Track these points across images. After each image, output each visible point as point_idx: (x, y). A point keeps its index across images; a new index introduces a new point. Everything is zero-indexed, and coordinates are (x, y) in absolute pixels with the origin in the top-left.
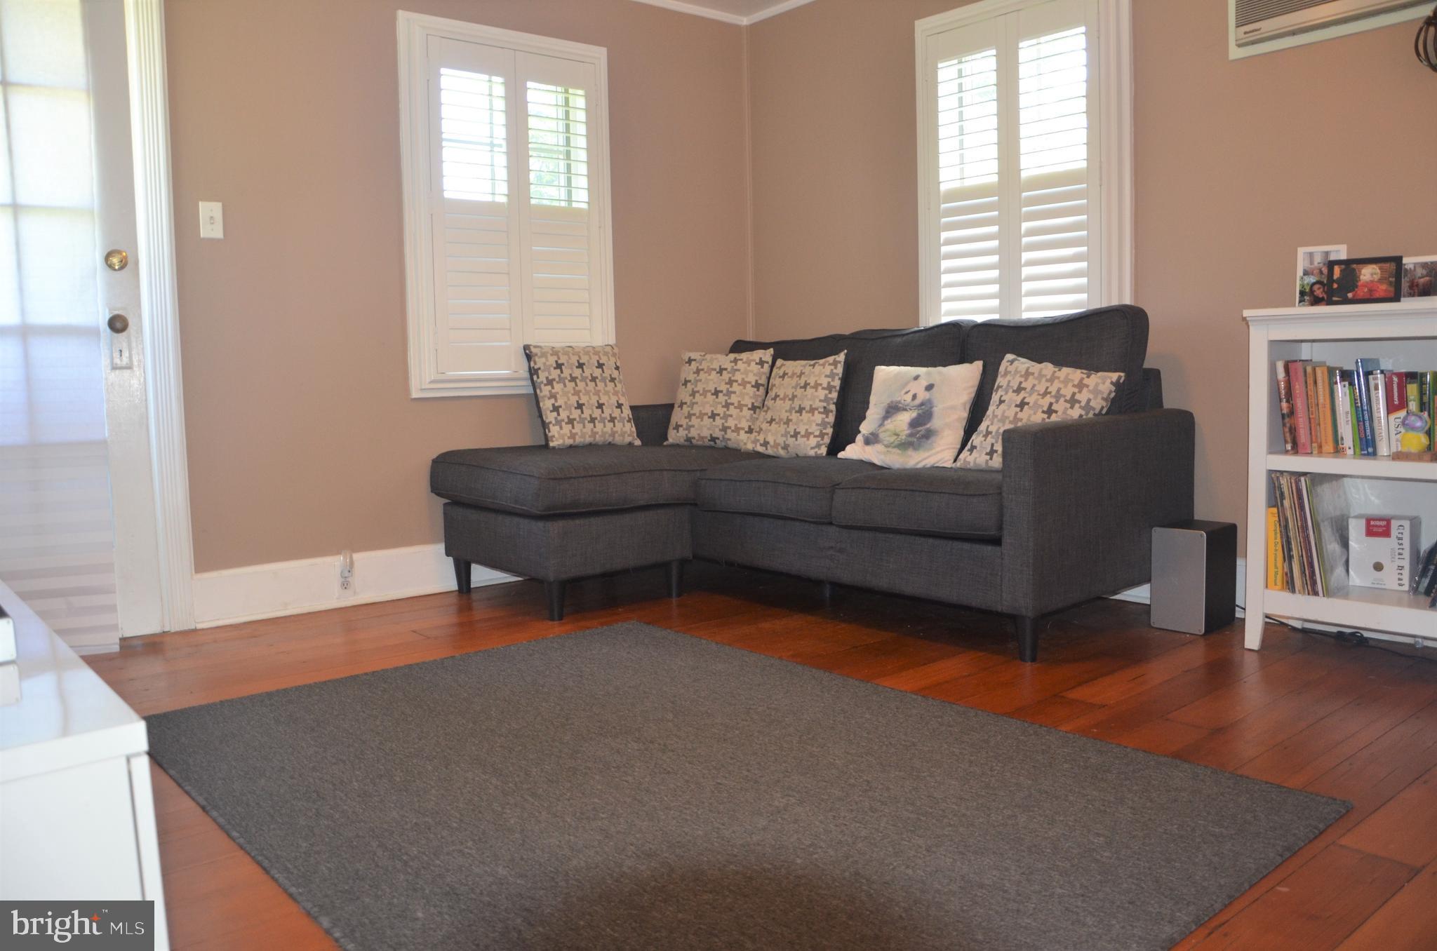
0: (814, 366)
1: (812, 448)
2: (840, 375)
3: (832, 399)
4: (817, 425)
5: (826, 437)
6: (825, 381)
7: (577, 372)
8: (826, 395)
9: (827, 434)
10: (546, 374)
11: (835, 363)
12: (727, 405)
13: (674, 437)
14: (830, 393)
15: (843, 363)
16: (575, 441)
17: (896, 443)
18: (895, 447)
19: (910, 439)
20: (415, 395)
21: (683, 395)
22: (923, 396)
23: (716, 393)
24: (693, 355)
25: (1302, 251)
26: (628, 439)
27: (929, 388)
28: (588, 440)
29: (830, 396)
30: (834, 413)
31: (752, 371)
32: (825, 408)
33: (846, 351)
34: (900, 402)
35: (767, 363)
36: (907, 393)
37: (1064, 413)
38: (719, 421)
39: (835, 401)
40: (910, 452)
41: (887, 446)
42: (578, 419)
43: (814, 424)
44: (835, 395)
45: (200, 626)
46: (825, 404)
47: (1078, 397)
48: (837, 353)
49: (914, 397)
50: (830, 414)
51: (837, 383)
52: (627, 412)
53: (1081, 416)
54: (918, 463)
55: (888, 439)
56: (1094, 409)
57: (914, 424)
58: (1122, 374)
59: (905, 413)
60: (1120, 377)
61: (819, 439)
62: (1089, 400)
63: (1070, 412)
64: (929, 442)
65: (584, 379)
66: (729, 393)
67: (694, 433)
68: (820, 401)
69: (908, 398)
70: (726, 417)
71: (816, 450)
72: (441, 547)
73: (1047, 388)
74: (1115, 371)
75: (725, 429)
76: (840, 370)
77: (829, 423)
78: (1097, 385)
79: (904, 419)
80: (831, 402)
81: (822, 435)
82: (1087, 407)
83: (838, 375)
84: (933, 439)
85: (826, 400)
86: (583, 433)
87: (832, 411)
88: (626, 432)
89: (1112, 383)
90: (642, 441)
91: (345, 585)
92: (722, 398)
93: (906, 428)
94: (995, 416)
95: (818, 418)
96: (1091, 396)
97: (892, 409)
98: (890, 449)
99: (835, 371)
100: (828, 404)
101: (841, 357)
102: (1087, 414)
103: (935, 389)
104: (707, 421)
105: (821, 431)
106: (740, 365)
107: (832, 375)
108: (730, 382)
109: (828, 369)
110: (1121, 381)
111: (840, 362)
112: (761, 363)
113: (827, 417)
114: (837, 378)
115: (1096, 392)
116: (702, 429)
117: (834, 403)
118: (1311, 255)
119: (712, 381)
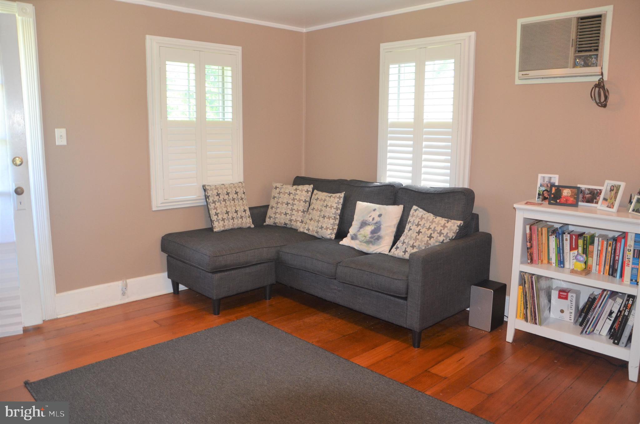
0: (330, 197)
1: (329, 235)
2: (342, 203)
3: (338, 213)
4: (331, 224)
5: (335, 230)
6: (335, 205)
7: (226, 197)
8: (335, 211)
9: (335, 229)
10: (213, 198)
11: (340, 198)
12: (292, 210)
13: (268, 222)
14: (337, 210)
15: (343, 198)
16: (225, 228)
17: (365, 241)
18: (364, 243)
19: (371, 240)
20: (154, 209)
21: (272, 203)
22: (377, 219)
23: (287, 204)
24: (279, 185)
25: (540, 176)
26: (248, 225)
27: (380, 216)
28: (231, 227)
29: (337, 212)
30: (339, 219)
31: (303, 195)
32: (335, 217)
33: (344, 192)
34: (367, 221)
35: (310, 191)
36: (370, 217)
37: (437, 238)
38: (288, 217)
39: (339, 214)
40: (371, 245)
41: (361, 242)
42: (226, 219)
43: (330, 224)
44: (339, 212)
45: (59, 317)
46: (335, 216)
47: (443, 231)
48: (340, 192)
49: (373, 219)
50: (337, 220)
51: (340, 206)
52: (248, 213)
53: (444, 240)
54: (374, 251)
55: (361, 238)
56: (449, 237)
57: (373, 232)
58: (462, 222)
59: (369, 226)
60: (461, 223)
61: (332, 231)
62: (447, 233)
63: (439, 238)
64: (379, 242)
65: (229, 200)
66: (293, 205)
67: (277, 221)
68: (333, 214)
69: (371, 219)
70: (291, 215)
71: (330, 236)
72: (166, 274)
73: (430, 226)
74: (459, 220)
75: (291, 220)
76: (341, 201)
77: (336, 224)
78: (451, 227)
79: (368, 229)
80: (338, 215)
81: (333, 229)
82: (446, 236)
83: (341, 203)
84: (380, 240)
85: (335, 213)
86: (229, 225)
87: (338, 219)
88: (248, 222)
89: (457, 226)
90: (254, 225)
91: (124, 294)
92: (290, 206)
93: (369, 234)
94: (407, 235)
95: (332, 221)
96: (448, 232)
97: (364, 224)
98: (362, 243)
99: (339, 201)
100: (336, 215)
101: (342, 195)
102: (446, 239)
103: (382, 216)
104: (283, 216)
105: (333, 227)
106: (298, 192)
107: (338, 203)
108: (294, 199)
109: (336, 200)
110: (461, 225)
111: (342, 197)
112: (307, 191)
113: (335, 221)
114: (340, 204)
115: (450, 230)
116: (281, 220)
117: (339, 215)
118: (544, 177)
119: (285, 198)
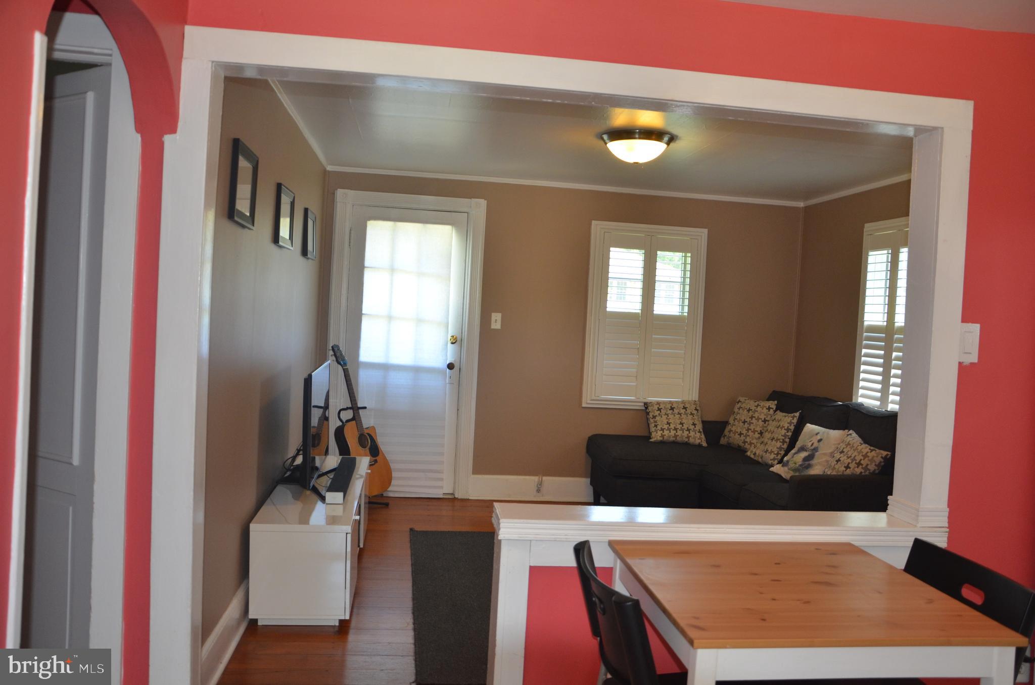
0: (785, 416)
1: (771, 460)
2: (795, 424)
3: (788, 436)
4: (777, 448)
5: (779, 455)
6: (786, 425)
8: (785, 433)
9: (781, 454)
11: (793, 417)
12: (748, 430)
13: (723, 441)
14: (788, 432)
15: (797, 418)
16: (663, 439)
17: (793, 467)
18: (791, 470)
19: (799, 467)
20: (584, 405)
21: (731, 421)
22: (816, 444)
23: (744, 422)
24: (742, 399)
26: (698, 441)
27: (820, 441)
28: (672, 439)
29: (787, 434)
30: (788, 443)
31: (763, 413)
32: (783, 440)
33: (800, 411)
34: (806, 445)
35: (772, 408)
36: (810, 441)
37: (853, 469)
38: (742, 438)
39: (790, 437)
42: (667, 429)
43: (776, 447)
44: (790, 434)
45: (470, 498)
46: (783, 438)
47: (862, 462)
48: (796, 412)
49: (812, 444)
50: (785, 444)
51: (792, 428)
52: (699, 427)
53: (861, 473)
55: (791, 464)
56: (869, 470)
57: (806, 459)
58: (889, 453)
59: (805, 452)
60: (887, 455)
61: (776, 456)
62: (867, 465)
63: (856, 469)
64: (807, 470)
66: (750, 424)
67: (731, 440)
68: (782, 435)
69: (810, 444)
70: (746, 436)
71: (772, 461)
72: (588, 480)
74: (885, 450)
75: (745, 442)
76: (795, 421)
77: (783, 448)
78: (873, 457)
79: (804, 454)
80: (787, 437)
81: (778, 454)
82: (866, 468)
83: (793, 423)
84: (809, 469)
85: (785, 436)
86: (669, 435)
87: (786, 442)
88: (697, 437)
89: (882, 457)
90: (707, 444)
91: (538, 491)
92: (746, 425)
93: (801, 461)
95: (779, 444)
96: (869, 463)
97: (802, 449)
98: (789, 469)
99: (792, 421)
100: (785, 438)
101: (797, 414)
102: (865, 472)
103: (822, 442)
104: (737, 436)
105: (778, 452)
106: (759, 409)
107: (790, 423)
108: (752, 417)
109: (789, 419)
110: (888, 457)
111: (796, 417)
112: (769, 409)
113: (783, 445)
114: (793, 425)
115: (872, 460)
116: (736, 440)
117: (789, 438)
119: (744, 415)
